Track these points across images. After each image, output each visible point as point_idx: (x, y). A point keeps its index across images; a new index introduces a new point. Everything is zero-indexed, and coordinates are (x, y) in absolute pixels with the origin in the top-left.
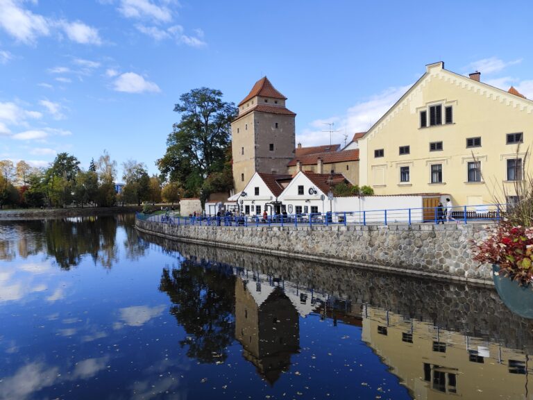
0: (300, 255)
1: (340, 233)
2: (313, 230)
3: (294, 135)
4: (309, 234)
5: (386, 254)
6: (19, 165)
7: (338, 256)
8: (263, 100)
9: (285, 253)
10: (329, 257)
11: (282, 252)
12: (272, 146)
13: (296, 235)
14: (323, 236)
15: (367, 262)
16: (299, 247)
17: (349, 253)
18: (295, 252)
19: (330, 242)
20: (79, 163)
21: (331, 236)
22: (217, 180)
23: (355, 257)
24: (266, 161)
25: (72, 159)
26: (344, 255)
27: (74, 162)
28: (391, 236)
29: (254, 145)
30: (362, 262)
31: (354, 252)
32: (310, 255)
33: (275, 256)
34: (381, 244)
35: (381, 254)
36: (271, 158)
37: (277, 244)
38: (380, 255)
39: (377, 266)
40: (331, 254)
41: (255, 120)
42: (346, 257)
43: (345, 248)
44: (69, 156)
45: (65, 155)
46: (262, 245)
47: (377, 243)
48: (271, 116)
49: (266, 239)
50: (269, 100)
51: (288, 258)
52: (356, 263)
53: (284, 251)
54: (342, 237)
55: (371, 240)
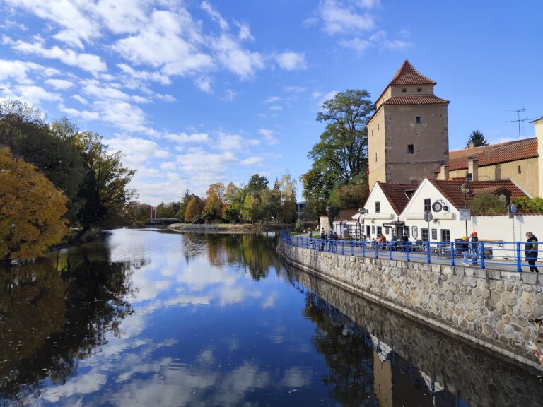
0: (392, 305)
1: (442, 277)
2: (408, 268)
3: (446, 129)
4: (403, 274)
5: (517, 329)
6: (229, 186)
7: (440, 315)
8: (400, 89)
9: (377, 298)
10: (427, 315)
11: (373, 297)
12: (411, 148)
13: (389, 273)
14: (420, 279)
15: (483, 338)
16: (391, 293)
17: (455, 315)
18: (387, 299)
19: (430, 291)
20: (267, 182)
21: (431, 282)
22: (348, 194)
23: (464, 324)
24: (402, 168)
25: (263, 179)
26: (449, 316)
27: (264, 182)
28: (525, 295)
29: (384, 148)
30: (473, 335)
31: (463, 313)
32: (404, 306)
33: (367, 300)
34: (507, 308)
35: (508, 327)
36: (409, 163)
37: (368, 283)
38: (507, 330)
39: (499, 349)
40: (430, 311)
41: (385, 117)
42: (451, 320)
43: (450, 304)
44: (260, 177)
45: (257, 176)
46: (354, 283)
47: (499, 305)
48: (409, 108)
49: (358, 275)
50: (408, 88)
51: (379, 305)
52: (466, 336)
53: (376, 295)
54: (445, 284)
55: (489, 298)
